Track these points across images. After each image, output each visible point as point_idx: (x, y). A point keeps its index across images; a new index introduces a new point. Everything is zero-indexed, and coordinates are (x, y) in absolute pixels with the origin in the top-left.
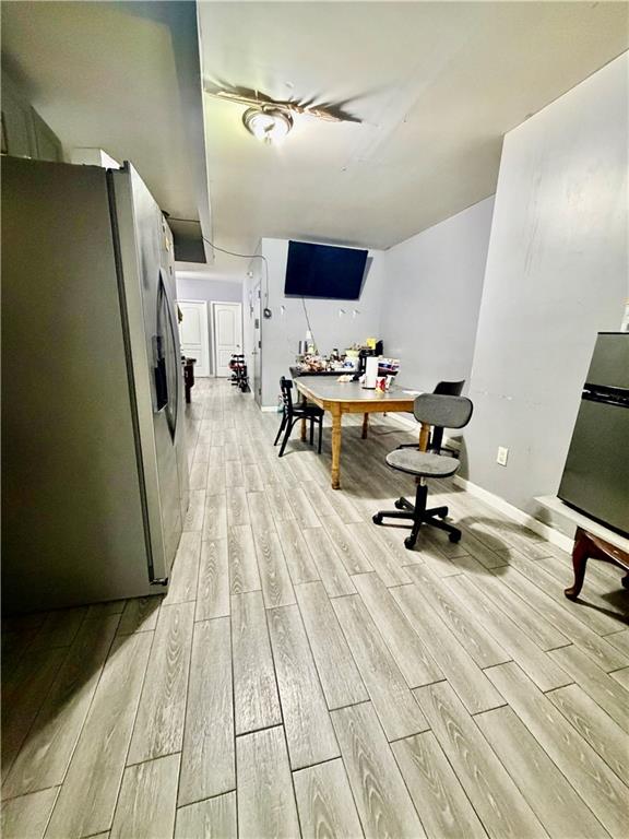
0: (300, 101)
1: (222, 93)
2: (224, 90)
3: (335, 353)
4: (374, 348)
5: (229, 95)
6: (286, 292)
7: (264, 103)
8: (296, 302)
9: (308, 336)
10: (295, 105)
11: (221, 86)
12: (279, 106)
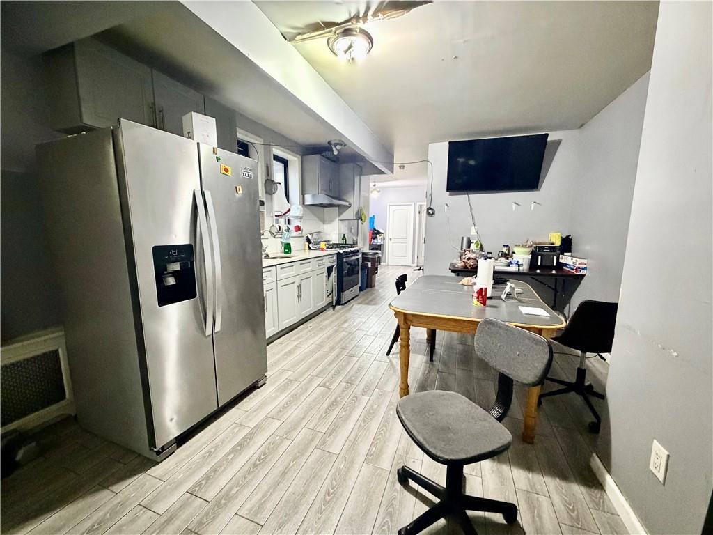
0: (359, 13)
1: (299, 37)
2: (299, 34)
3: (505, 250)
4: (558, 243)
5: (304, 36)
6: (448, 190)
7: (333, 29)
8: (461, 199)
9: (473, 232)
10: (357, 17)
11: (295, 31)
12: (349, 25)
